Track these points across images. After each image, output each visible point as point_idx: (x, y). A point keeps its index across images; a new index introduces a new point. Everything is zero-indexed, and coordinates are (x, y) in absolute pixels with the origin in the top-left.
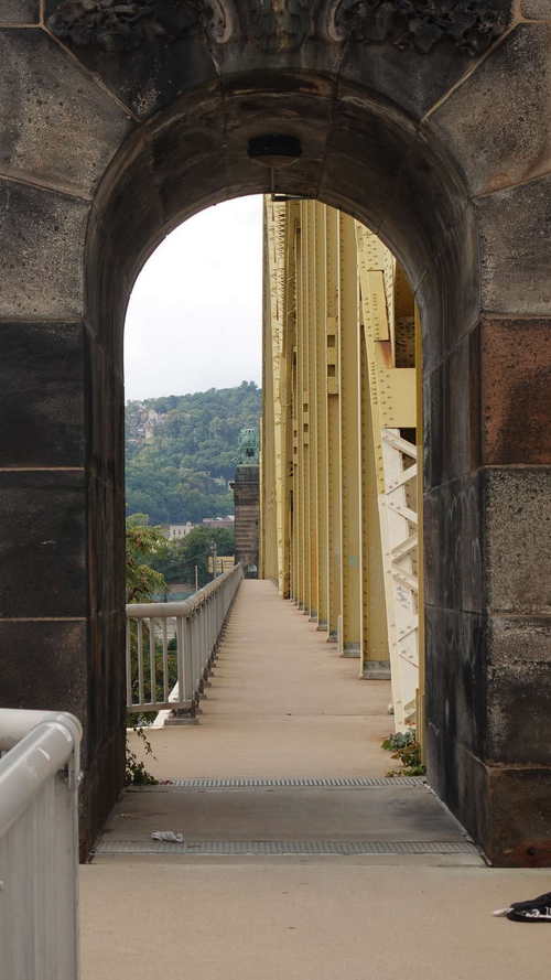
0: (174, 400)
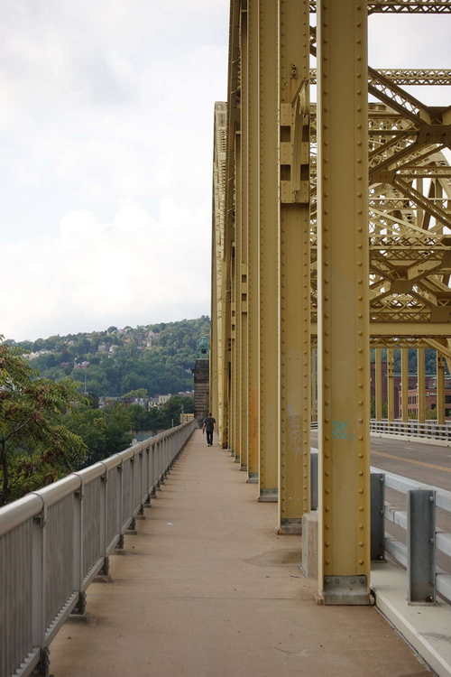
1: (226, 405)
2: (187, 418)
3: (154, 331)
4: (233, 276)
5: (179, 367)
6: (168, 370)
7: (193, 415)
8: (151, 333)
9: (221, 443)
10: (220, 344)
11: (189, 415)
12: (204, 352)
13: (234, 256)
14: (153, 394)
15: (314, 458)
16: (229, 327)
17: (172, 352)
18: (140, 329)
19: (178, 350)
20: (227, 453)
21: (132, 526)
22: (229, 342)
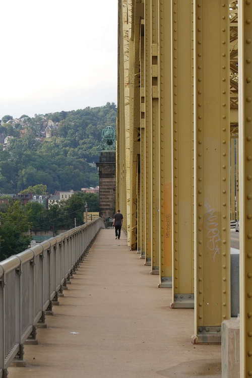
0: (64, 114)
1: (135, 202)
2: (91, 217)
3: (53, 121)
4: (142, 58)
5: (82, 160)
6: (69, 164)
7: (98, 213)
8: (51, 123)
9: (129, 244)
10: (127, 134)
11: (93, 213)
12: (110, 143)
13: (143, 35)
14: (52, 190)
15: (235, 259)
16: (138, 115)
17: (75, 144)
18: (39, 118)
19: (81, 142)
20: (136, 255)
21: (33, 335)
22: (138, 132)
